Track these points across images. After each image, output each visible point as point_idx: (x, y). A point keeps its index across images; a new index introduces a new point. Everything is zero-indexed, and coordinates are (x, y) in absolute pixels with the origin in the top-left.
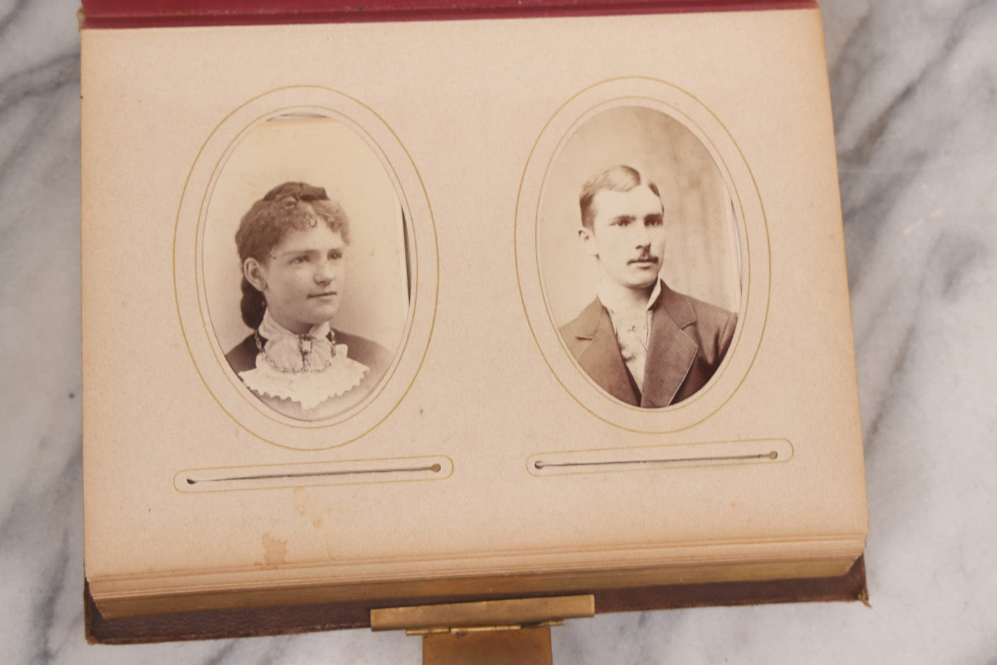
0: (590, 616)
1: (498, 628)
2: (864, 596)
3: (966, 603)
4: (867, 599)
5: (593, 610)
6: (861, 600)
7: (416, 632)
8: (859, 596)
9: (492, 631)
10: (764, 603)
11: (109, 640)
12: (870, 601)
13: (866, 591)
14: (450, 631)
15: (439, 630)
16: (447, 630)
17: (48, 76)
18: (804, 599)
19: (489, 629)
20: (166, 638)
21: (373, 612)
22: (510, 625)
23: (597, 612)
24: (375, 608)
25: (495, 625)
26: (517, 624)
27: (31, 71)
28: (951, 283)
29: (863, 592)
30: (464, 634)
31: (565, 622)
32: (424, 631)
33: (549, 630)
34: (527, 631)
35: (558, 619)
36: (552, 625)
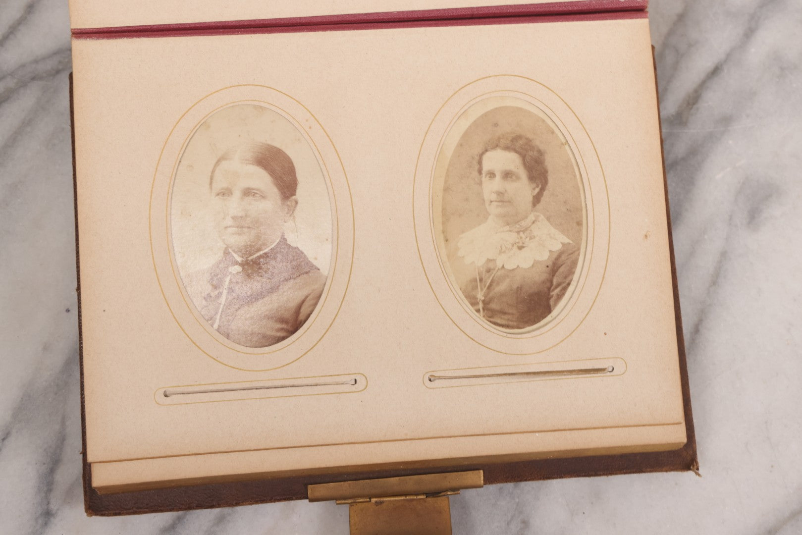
0: (481, 487)
1: (408, 497)
2: (695, 467)
3: (772, 467)
4: (698, 469)
5: (482, 482)
6: (693, 470)
7: (343, 502)
8: (692, 467)
9: (404, 500)
10: (616, 474)
11: (103, 513)
12: (700, 472)
13: (697, 463)
14: (370, 501)
15: (362, 500)
16: (368, 500)
17: (49, 65)
18: (648, 470)
19: (402, 498)
20: (147, 510)
21: (309, 487)
22: (417, 495)
23: (485, 483)
24: (311, 484)
25: (406, 495)
26: (423, 494)
27: (36, 62)
28: (753, 217)
29: (695, 464)
30: (381, 503)
31: (461, 491)
32: (350, 501)
33: (448, 498)
34: (430, 500)
35: (455, 489)
36: (450, 495)
